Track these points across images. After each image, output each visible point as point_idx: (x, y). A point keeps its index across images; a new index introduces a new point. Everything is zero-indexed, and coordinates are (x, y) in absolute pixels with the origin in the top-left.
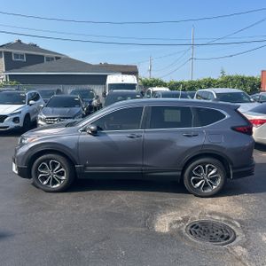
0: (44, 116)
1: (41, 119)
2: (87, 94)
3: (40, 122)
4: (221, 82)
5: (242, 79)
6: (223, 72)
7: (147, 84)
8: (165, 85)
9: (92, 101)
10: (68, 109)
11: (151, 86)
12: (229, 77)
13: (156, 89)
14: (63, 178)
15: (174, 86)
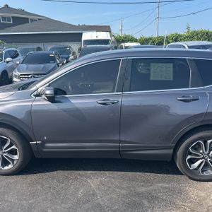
0: (18, 73)
1: (16, 76)
2: (64, 51)
3: (15, 79)
4: (187, 37)
5: (207, 33)
6: (188, 28)
7: (120, 41)
8: (136, 41)
9: (69, 57)
10: (42, 66)
11: (123, 41)
12: (195, 32)
13: (128, 44)
14: (16, 157)
15: (144, 42)
